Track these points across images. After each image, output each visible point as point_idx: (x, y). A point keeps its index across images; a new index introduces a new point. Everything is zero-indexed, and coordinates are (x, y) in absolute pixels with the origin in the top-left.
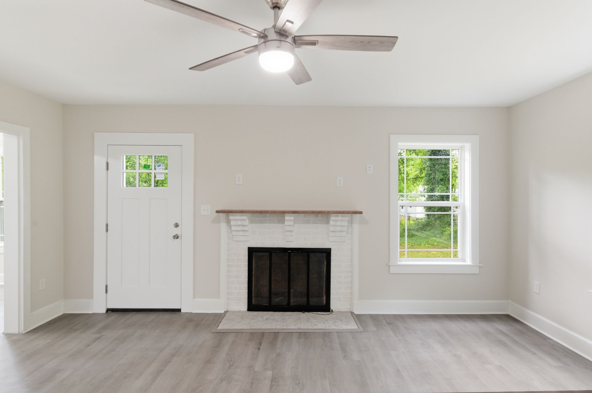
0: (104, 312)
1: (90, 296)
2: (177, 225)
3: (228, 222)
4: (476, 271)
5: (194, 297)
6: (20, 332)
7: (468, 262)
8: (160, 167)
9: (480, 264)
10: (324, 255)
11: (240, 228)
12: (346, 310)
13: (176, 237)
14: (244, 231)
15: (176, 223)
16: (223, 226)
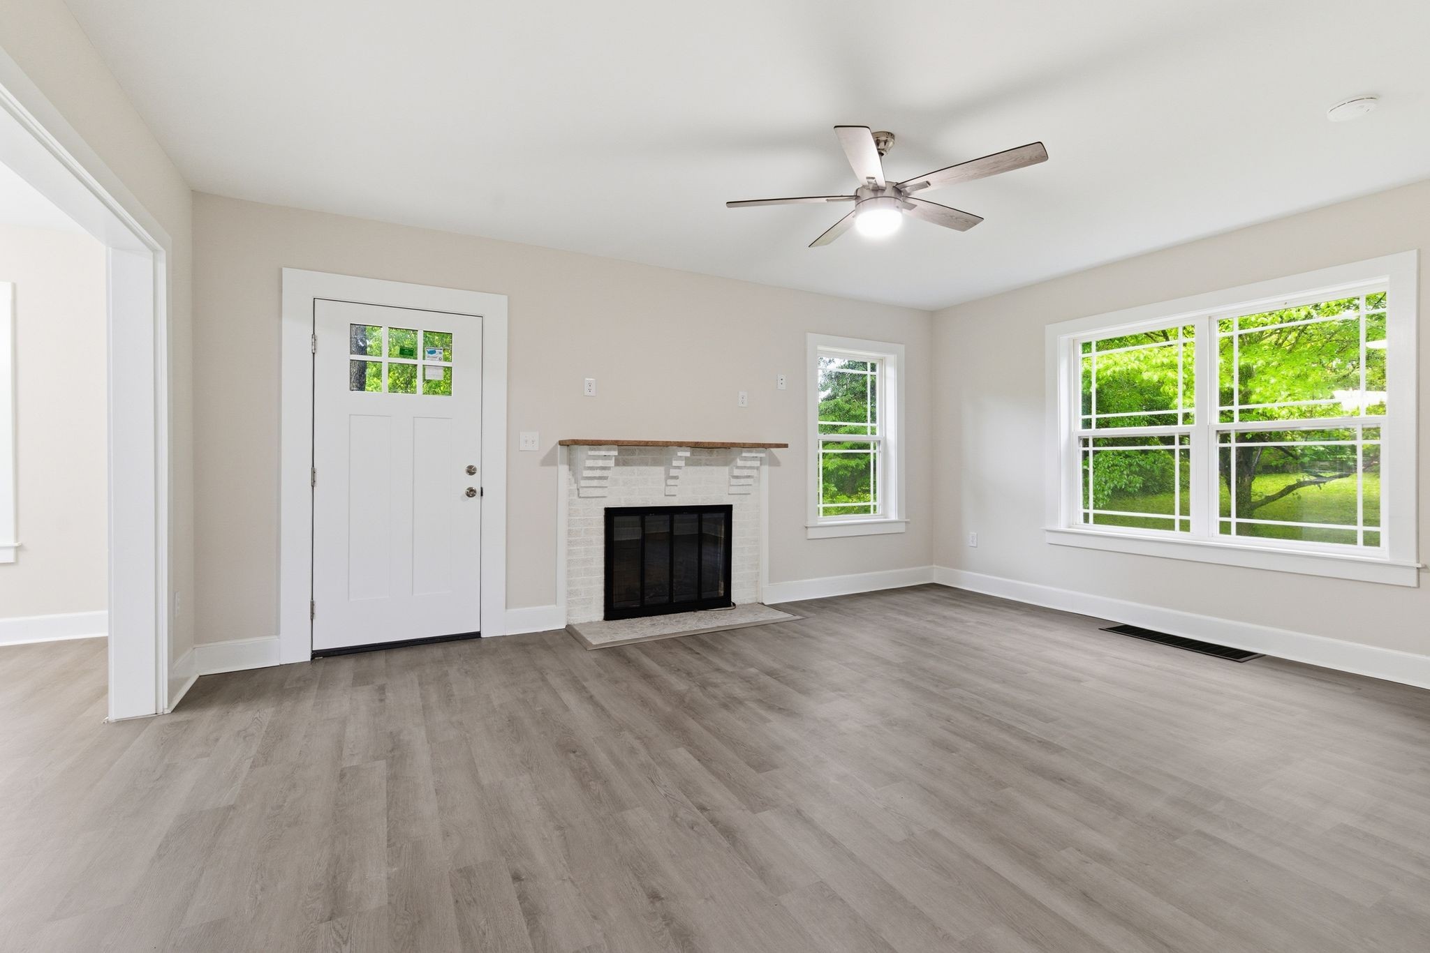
0: (309, 659)
1: (274, 628)
2: (471, 471)
3: (571, 463)
4: (901, 528)
5: (506, 608)
6: (160, 711)
7: (893, 516)
8: (433, 355)
9: (906, 518)
10: (722, 515)
11: (598, 473)
12: (750, 602)
13: (471, 493)
14: (600, 478)
15: (470, 467)
16: (563, 469)
